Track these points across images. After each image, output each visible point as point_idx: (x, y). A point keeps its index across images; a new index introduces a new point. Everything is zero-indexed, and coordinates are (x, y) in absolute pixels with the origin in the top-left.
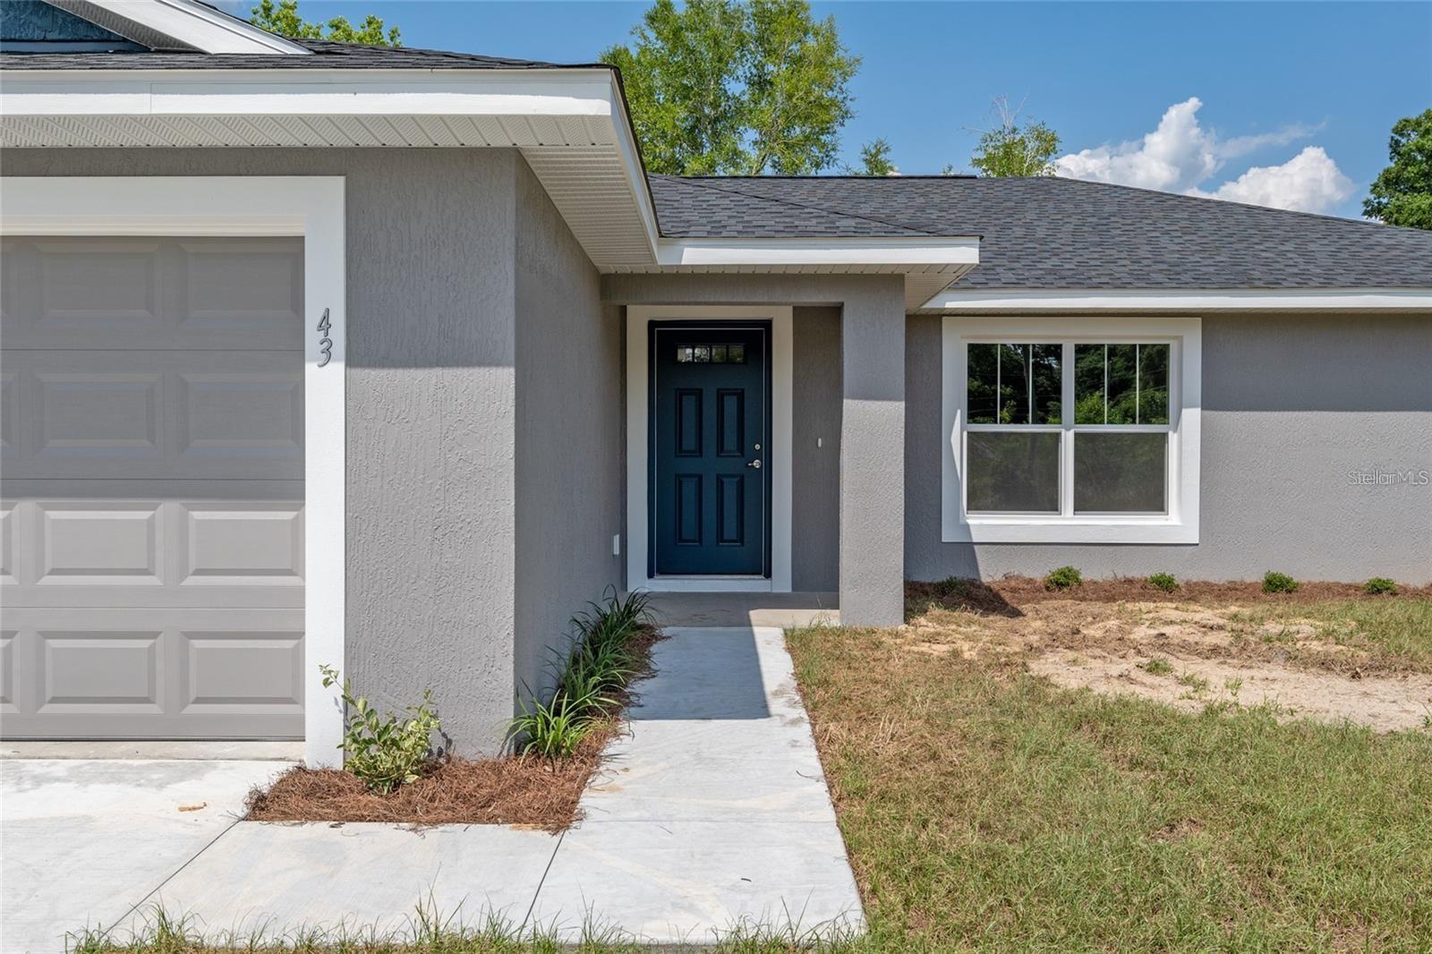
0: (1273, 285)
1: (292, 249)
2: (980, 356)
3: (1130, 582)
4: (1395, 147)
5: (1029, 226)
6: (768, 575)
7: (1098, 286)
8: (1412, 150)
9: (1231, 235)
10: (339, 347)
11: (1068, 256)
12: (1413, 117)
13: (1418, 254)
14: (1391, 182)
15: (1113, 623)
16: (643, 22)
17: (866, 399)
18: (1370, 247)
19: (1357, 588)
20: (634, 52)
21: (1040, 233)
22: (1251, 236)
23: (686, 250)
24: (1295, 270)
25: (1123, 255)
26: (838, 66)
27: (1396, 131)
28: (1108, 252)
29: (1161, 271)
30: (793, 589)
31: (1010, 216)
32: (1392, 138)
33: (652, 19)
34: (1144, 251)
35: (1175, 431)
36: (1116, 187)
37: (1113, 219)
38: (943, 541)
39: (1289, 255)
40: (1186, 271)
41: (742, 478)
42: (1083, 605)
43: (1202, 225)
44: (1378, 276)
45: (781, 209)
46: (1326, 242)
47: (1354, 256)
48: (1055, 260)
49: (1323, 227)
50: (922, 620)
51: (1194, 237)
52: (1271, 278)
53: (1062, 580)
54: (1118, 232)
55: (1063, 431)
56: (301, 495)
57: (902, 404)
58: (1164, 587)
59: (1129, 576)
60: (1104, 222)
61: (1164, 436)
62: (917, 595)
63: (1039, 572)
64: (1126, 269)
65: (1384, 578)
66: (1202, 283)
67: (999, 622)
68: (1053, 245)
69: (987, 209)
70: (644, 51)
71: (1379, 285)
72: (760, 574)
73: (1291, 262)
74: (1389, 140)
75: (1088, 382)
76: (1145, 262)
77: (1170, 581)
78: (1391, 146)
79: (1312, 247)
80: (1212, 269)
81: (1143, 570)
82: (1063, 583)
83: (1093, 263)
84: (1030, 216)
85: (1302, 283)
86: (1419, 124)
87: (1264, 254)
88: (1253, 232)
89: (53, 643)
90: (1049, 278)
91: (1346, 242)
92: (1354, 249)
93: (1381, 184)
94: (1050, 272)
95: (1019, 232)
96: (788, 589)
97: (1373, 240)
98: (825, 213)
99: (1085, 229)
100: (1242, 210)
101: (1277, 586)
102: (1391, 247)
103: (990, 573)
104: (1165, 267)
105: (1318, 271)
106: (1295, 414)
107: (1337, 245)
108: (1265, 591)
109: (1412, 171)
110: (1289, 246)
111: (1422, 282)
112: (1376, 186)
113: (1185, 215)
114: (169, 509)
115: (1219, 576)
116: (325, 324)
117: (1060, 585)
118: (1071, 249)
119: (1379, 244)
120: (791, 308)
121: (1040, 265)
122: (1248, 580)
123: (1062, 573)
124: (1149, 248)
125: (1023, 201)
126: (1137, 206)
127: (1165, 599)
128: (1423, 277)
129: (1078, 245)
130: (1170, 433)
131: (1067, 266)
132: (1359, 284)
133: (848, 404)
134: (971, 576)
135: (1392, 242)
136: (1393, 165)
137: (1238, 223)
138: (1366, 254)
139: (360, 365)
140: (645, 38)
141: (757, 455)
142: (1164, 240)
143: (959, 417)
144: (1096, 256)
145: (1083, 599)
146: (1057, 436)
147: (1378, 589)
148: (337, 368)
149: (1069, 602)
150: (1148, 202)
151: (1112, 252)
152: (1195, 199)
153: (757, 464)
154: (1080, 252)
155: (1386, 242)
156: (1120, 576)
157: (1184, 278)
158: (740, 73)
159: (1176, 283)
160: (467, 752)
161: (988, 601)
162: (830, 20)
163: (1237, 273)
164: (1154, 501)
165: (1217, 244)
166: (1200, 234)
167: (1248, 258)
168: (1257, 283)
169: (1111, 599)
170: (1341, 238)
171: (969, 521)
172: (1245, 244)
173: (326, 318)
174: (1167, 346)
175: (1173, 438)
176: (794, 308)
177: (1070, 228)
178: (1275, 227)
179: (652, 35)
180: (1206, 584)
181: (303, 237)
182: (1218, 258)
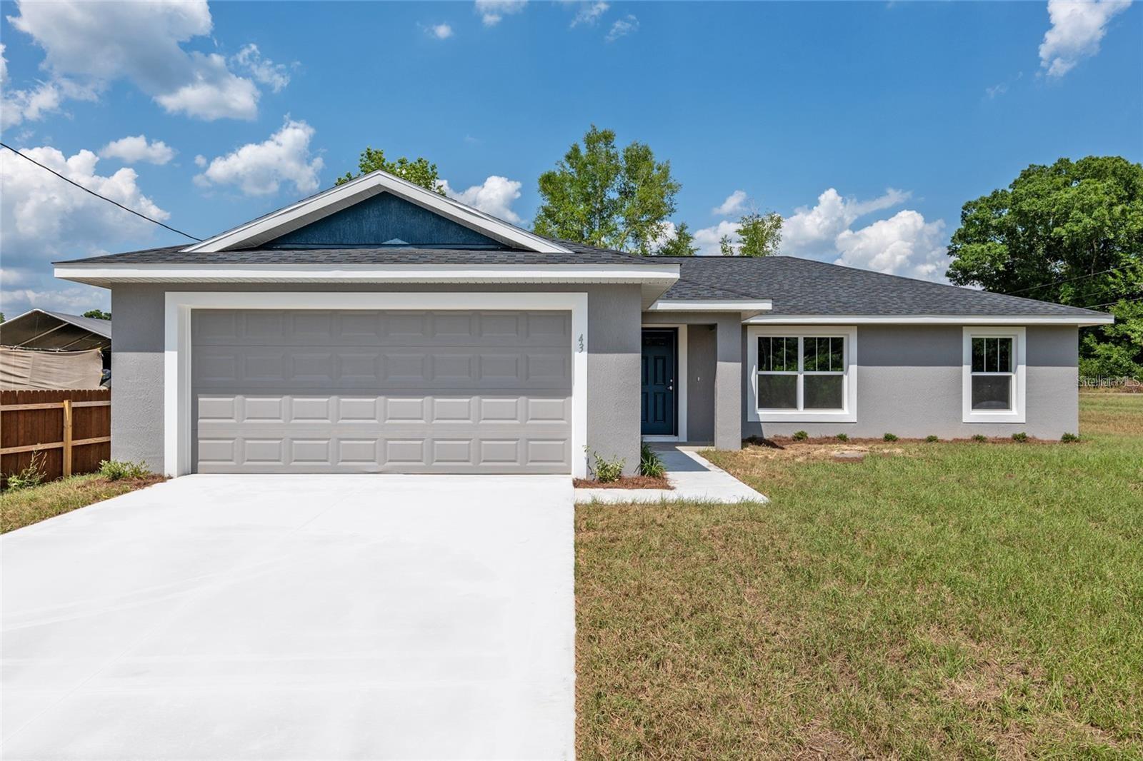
0: (887, 313)
1: (567, 315)
2: (763, 342)
3: (828, 438)
4: (964, 216)
5: (780, 283)
6: (676, 434)
7: (814, 314)
8: (972, 219)
9: (869, 289)
10: (586, 347)
11: (799, 299)
12: (973, 199)
13: (950, 298)
14: (962, 236)
15: (823, 450)
16: (563, 159)
17: (726, 361)
18: (928, 295)
19: (923, 440)
20: (558, 173)
21: (786, 287)
22: (879, 289)
23: (659, 304)
24: (896, 306)
25: (823, 298)
26: (670, 187)
27: (965, 208)
28: (817, 297)
29: (840, 306)
30: (688, 440)
31: (771, 278)
32: (963, 212)
33: (569, 157)
34: (832, 297)
35: (846, 374)
36: (818, 262)
37: (817, 280)
38: (749, 420)
39: (895, 299)
40: (850, 306)
41: (664, 394)
42: (810, 445)
43: (857, 283)
44: (931, 309)
45: (690, 285)
46: (910, 292)
47: (922, 299)
48: (794, 301)
49: (910, 285)
50: (748, 449)
51: (854, 290)
52: (886, 310)
53: (800, 436)
54: (820, 287)
55: (799, 375)
56: (570, 394)
57: (740, 364)
58: (842, 439)
59: (827, 436)
60: (813, 281)
61: (841, 377)
62: (746, 441)
63: (789, 433)
64: (825, 305)
65: (934, 435)
66: (857, 312)
67: (777, 451)
68: (793, 293)
69: (760, 274)
70: (562, 173)
71: (931, 313)
72: (672, 434)
73: (895, 302)
74: (961, 214)
75: (809, 352)
76: (833, 302)
77: (845, 437)
78: (962, 216)
79: (905, 295)
80: (861, 306)
81: (833, 433)
82: (800, 438)
83: (810, 302)
84: (780, 278)
85: (899, 313)
86: (976, 203)
87: (884, 298)
88: (879, 287)
89: (484, 442)
90: (793, 310)
91: (919, 292)
92: (922, 296)
93: (957, 237)
94: (793, 307)
95: (777, 286)
96: (686, 440)
97: (931, 291)
98: (708, 288)
99: (805, 285)
100: (875, 275)
101: (889, 439)
102: (939, 295)
103: (768, 434)
104: (841, 304)
105: (906, 307)
106: (896, 367)
107: (915, 294)
108: (885, 441)
109: (972, 230)
110: (894, 295)
111: (949, 312)
112: (953, 238)
113: (849, 278)
114: (522, 399)
115: (865, 436)
116: (581, 339)
117: (799, 439)
118: (800, 295)
119: (934, 293)
120: (686, 326)
121: (788, 304)
122: (877, 438)
123: (800, 433)
124: (834, 295)
125: (775, 270)
126: (828, 273)
127: (843, 443)
128: (949, 310)
129: (803, 294)
130: (844, 376)
131: (800, 304)
132: (922, 313)
133: (719, 363)
134: (761, 436)
135: (939, 292)
136: (963, 227)
137: (873, 282)
138: (927, 298)
139: (592, 353)
140: (564, 167)
141: (672, 384)
142: (841, 290)
143: (755, 368)
144: (811, 299)
145: (810, 444)
146: (796, 376)
147: (931, 439)
148: (585, 354)
149: (804, 444)
150: (832, 271)
151: (819, 297)
152: (854, 269)
153: (671, 388)
154: (804, 297)
155: (936, 292)
156: (823, 436)
157: (850, 309)
158: (615, 187)
159: (846, 311)
160: (625, 475)
161: (771, 444)
162: (668, 162)
163: (872, 308)
164: (837, 404)
165: (864, 293)
166: (856, 288)
167: (877, 300)
168: (881, 312)
169: (821, 444)
170: (917, 290)
171: (759, 413)
172: (876, 293)
173: (581, 337)
174: (842, 338)
175: (845, 378)
176: (688, 326)
177: (798, 284)
178: (889, 285)
179: (567, 165)
180: (860, 439)
181: (571, 311)
182: (864, 300)
